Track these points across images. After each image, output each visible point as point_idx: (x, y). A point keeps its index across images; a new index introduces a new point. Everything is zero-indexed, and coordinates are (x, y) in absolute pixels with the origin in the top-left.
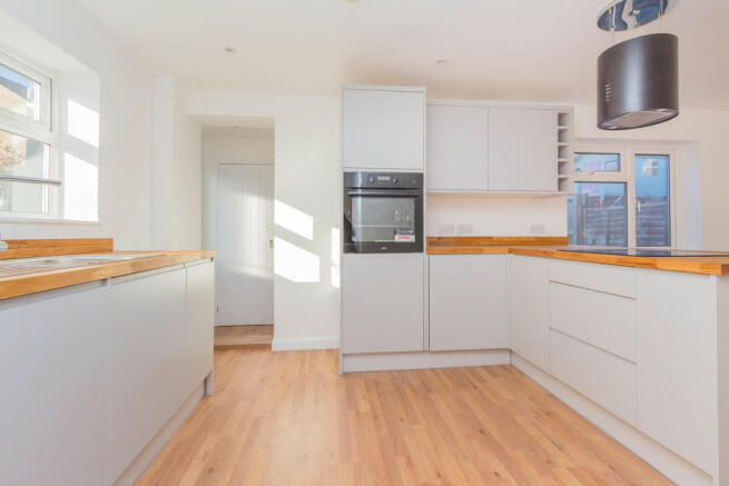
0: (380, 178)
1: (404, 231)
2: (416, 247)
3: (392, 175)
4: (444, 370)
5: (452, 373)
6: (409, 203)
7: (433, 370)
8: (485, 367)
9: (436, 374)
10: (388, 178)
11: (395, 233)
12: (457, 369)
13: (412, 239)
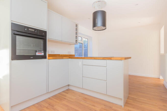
0: (30, 29)
1: (40, 51)
2: (44, 57)
3: (35, 29)
4: (52, 97)
5: (55, 96)
6: (41, 41)
7: (49, 98)
8: (63, 92)
9: (51, 99)
10: (33, 30)
11: (36, 51)
12: (56, 95)
13: (43, 54)
